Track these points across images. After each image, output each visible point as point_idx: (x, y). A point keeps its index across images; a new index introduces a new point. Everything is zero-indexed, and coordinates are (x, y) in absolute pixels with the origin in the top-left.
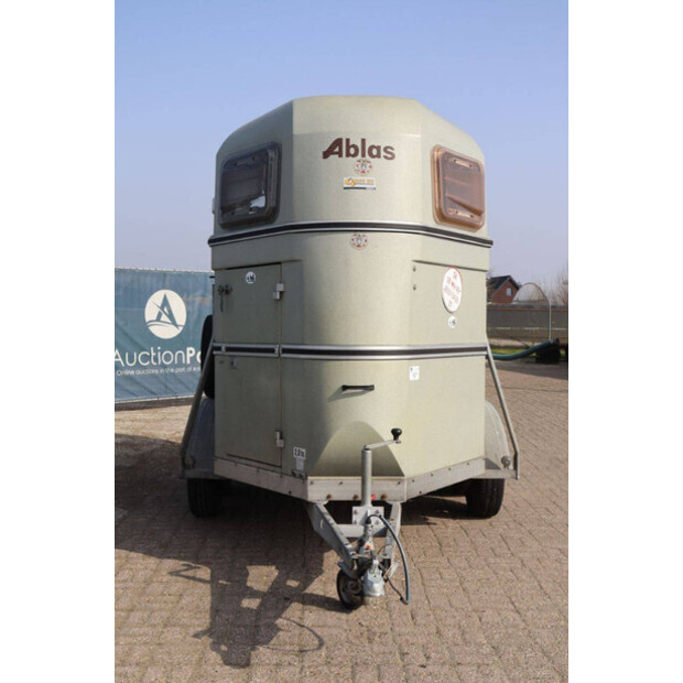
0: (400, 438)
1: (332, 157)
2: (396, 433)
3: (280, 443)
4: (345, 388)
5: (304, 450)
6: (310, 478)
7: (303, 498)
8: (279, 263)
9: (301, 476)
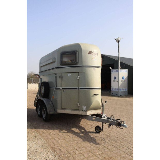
0: (107, 102)
1: (89, 54)
2: (106, 102)
3: (79, 105)
4: (94, 95)
5: (86, 106)
6: (87, 111)
7: (86, 115)
8: (78, 72)
9: (85, 111)
